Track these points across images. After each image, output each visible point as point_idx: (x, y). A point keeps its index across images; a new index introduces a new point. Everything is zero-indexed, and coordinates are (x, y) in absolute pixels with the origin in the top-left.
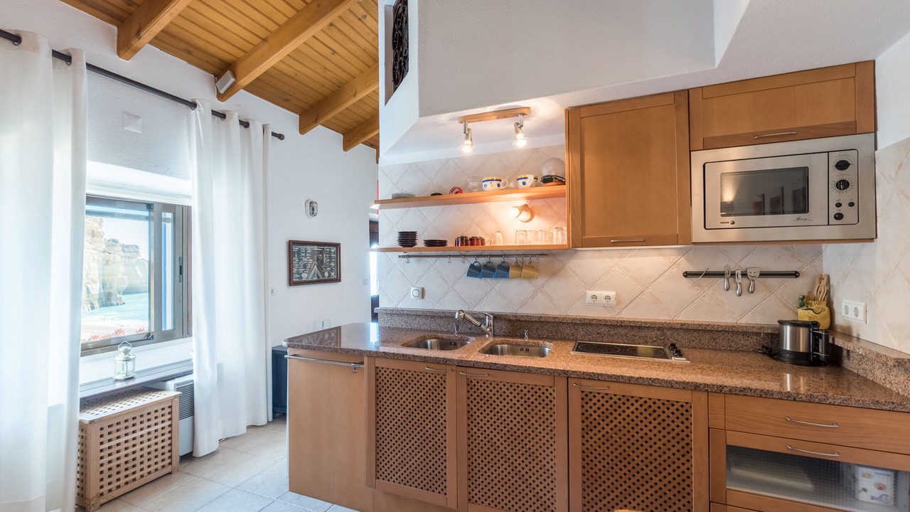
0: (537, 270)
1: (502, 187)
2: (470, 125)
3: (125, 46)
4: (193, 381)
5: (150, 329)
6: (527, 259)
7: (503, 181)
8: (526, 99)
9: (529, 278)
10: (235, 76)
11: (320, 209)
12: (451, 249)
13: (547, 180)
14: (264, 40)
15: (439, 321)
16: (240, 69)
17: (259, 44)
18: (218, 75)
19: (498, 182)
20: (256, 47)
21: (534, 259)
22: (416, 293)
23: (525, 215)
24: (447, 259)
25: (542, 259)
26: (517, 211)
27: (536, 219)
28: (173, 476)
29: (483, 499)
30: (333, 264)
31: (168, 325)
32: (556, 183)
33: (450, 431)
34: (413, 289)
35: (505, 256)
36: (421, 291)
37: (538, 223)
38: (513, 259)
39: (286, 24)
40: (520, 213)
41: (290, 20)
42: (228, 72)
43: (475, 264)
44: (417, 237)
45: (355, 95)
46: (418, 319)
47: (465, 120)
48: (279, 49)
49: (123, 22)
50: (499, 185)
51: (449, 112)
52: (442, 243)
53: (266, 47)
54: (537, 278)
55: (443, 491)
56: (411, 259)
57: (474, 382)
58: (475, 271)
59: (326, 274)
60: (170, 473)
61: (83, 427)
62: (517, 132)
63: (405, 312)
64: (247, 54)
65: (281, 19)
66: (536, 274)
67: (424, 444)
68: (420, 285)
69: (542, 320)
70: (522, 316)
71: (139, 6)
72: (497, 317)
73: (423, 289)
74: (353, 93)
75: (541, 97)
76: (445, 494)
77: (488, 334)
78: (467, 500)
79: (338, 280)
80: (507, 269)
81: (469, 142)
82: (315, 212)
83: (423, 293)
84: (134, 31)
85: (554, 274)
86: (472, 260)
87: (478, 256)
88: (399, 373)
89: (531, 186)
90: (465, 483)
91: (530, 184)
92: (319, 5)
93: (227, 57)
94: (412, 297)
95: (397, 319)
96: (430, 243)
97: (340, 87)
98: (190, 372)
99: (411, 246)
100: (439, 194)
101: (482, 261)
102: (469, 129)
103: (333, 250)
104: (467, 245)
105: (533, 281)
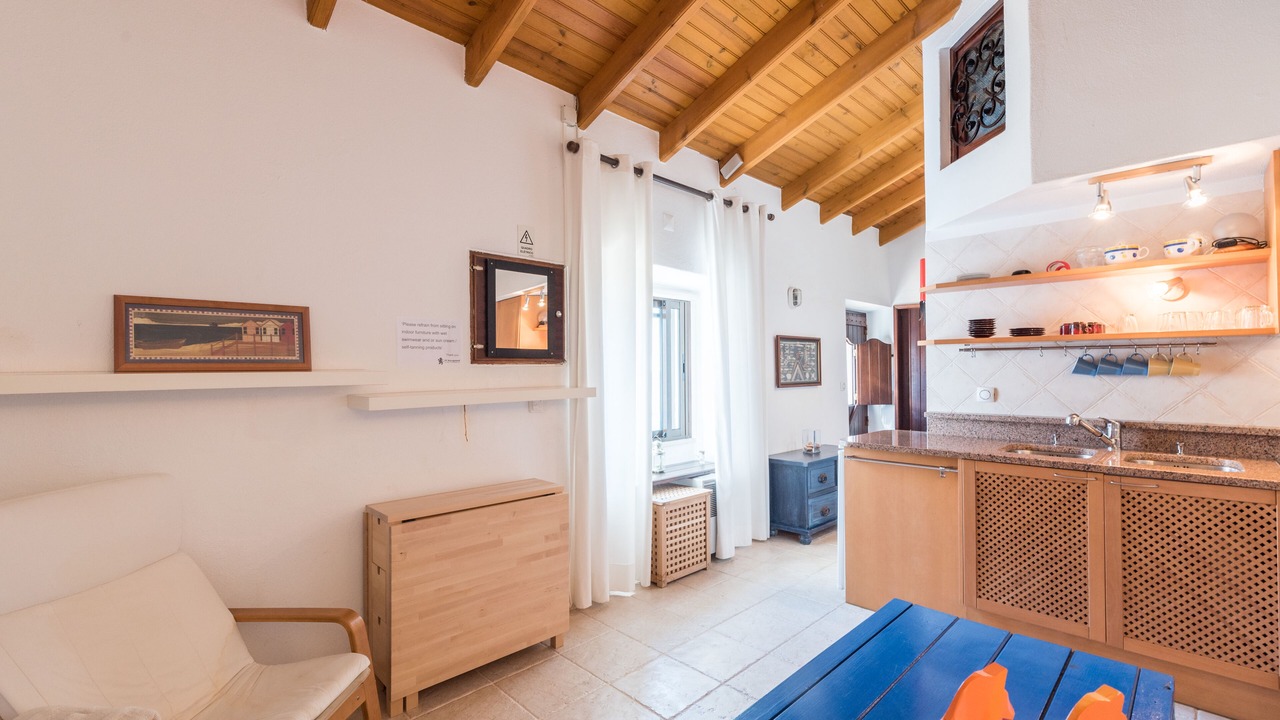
0: (1197, 365)
1: (1138, 257)
2: (1106, 186)
3: (666, 149)
4: (714, 481)
5: (662, 428)
6: (1177, 351)
7: (1140, 249)
8: (1213, 147)
9: (1180, 375)
10: (743, 159)
11: (803, 298)
12: (1049, 339)
13: (1222, 244)
14: (781, 115)
15: (1023, 429)
16: (748, 151)
17: (774, 120)
18: (722, 162)
19: (1134, 251)
20: (770, 124)
21: (1189, 350)
22: (985, 395)
23: (1176, 292)
24: (1038, 352)
25: (1203, 350)
26: (1166, 287)
27: (1191, 296)
28: (708, 571)
29: (1149, 635)
30: (813, 364)
31: (676, 425)
32: (1242, 247)
33: (1093, 551)
34: (979, 390)
35: (1140, 346)
36: (992, 392)
37: (1194, 302)
38: (1152, 351)
39: (809, 94)
40: (1170, 290)
41: (815, 89)
42: (736, 156)
43: (1085, 358)
44: (996, 325)
45: (860, 156)
46: (989, 426)
47: (1100, 180)
48: (799, 124)
49: (665, 126)
50: (1135, 255)
51: (1076, 174)
52: (1038, 332)
53: (783, 121)
54: (1198, 375)
55: (1083, 619)
56: (978, 353)
57: (1133, 494)
58: (1086, 367)
59: (807, 376)
60: (705, 569)
61: (656, 510)
62: (1190, 188)
63: (972, 418)
64: (758, 133)
65: (805, 89)
66: (1196, 369)
67: (1051, 563)
68: (991, 385)
69: (1208, 430)
70: (1171, 425)
71: (685, 109)
72: (1124, 426)
73: (995, 390)
74: (858, 154)
75: (1241, 142)
76: (1086, 623)
77: (1113, 447)
78: (1122, 635)
79: (818, 383)
80: (1145, 363)
81: (1105, 206)
82: (798, 301)
83: (995, 395)
84: (680, 135)
85: (1226, 369)
86: (1079, 353)
87: (1089, 347)
88: (1011, 480)
89: (1193, 254)
90: (1118, 613)
91: (1191, 251)
92: (855, 66)
93: (735, 140)
94: (978, 399)
95: (956, 425)
96: (1019, 332)
97: (839, 149)
98: (712, 471)
99: (988, 336)
100: (1027, 272)
101: (1096, 354)
102: (1105, 191)
103: (813, 345)
104: (1085, 332)
105: (1187, 380)
